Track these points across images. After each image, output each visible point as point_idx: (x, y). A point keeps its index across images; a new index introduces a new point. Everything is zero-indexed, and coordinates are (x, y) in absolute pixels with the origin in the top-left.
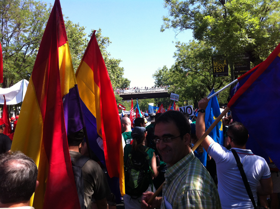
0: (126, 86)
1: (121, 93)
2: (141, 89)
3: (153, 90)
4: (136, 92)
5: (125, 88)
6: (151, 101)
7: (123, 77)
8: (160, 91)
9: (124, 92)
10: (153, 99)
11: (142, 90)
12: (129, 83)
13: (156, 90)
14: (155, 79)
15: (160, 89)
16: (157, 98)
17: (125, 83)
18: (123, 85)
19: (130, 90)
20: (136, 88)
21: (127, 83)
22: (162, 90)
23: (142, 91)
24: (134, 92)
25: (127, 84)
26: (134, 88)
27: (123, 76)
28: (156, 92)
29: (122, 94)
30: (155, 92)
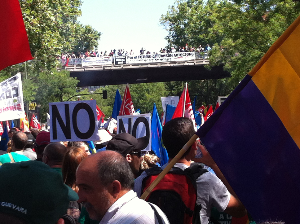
0: (88, 48)
1: (75, 67)
2: (130, 56)
3: (164, 59)
4: (117, 63)
5: (85, 52)
6: (155, 89)
7: (80, 23)
8: (184, 62)
9: (83, 64)
10: (161, 85)
11: (131, 58)
12: (96, 39)
13: (173, 59)
14: (169, 28)
15: (182, 55)
16: (172, 82)
17: (86, 39)
18: (79, 46)
19: (99, 58)
20: (117, 52)
21: (92, 39)
22: (190, 58)
23: (134, 62)
24: (110, 63)
25: (89, 42)
26: (111, 55)
27: (78, 19)
28: (172, 65)
29: (75, 70)
30: (169, 65)
